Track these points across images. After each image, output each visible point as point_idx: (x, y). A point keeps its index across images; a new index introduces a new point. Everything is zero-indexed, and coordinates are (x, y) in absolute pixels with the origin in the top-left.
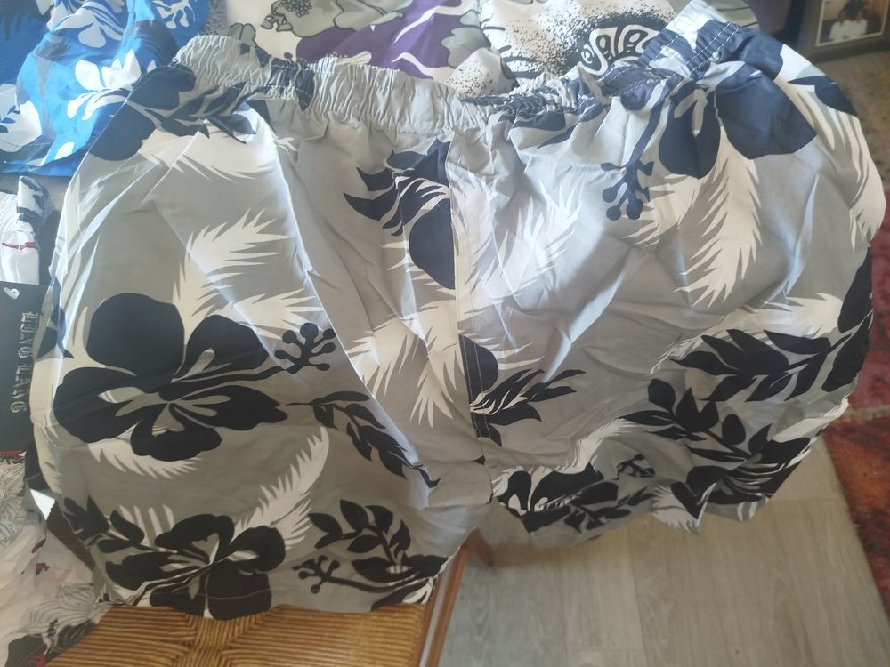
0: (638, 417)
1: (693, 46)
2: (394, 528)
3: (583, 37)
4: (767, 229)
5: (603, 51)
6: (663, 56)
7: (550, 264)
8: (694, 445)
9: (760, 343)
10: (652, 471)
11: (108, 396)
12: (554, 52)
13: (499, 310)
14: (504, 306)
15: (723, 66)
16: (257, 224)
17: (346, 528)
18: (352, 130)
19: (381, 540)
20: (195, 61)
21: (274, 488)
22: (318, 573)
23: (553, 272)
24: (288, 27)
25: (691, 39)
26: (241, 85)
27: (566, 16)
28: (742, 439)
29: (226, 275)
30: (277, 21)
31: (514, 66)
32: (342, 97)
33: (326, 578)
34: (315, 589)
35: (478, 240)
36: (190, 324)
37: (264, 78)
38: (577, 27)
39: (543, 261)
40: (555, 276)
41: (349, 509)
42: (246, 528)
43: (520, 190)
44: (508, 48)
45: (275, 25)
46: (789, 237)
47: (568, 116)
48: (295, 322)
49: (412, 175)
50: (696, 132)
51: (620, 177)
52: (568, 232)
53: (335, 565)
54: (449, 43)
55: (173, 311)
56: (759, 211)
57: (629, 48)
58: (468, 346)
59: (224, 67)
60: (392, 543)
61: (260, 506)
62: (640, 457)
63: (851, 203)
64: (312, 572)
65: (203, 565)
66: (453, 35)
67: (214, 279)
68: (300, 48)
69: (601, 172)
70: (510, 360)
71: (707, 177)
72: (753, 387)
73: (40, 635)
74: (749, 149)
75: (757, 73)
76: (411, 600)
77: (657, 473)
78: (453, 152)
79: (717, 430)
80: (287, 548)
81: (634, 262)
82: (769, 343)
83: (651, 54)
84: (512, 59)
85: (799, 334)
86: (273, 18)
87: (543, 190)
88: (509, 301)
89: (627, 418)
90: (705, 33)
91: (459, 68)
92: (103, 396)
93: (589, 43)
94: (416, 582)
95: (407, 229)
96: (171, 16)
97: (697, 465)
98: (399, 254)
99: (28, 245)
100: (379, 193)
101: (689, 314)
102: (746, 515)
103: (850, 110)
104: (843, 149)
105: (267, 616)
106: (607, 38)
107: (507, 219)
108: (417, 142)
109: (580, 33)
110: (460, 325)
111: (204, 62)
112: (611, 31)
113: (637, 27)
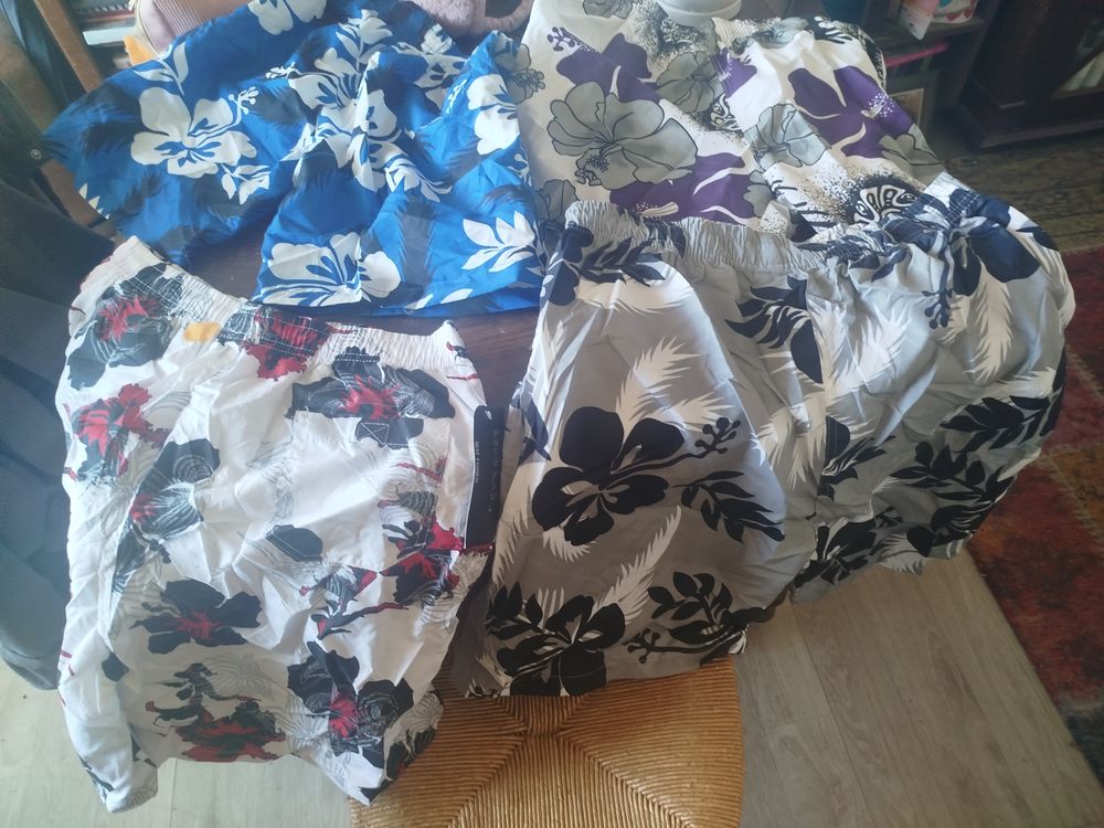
0: (901, 474)
1: (948, 205)
2: (717, 591)
3: (855, 195)
4: (1015, 327)
5: (872, 205)
6: (925, 212)
7: (892, 361)
8: (941, 490)
9: (1006, 405)
10: (900, 519)
11: (567, 490)
12: (836, 206)
13: (857, 396)
14: (860, 392)
15: (971, 220)
16: (672, 347)
17: (677, 596)
18: (724, 273)
19: (703, 604)
20: (591, 223)
21: (630, 566)
22: (644, 645)
23: (894, 365)
24: (598, 182)
25: (946, 201)
26: (629, 240)
27: (837, 178)
28: (982, 479)
29: (663, 387)
30: (588, 177)
31: (809, 218)
32: (711, 248)
33: (651, 648)
34: (643, 659)
35: (834, 347)
36: (628, 427)
37: (645, 234)
38: (848, 187)
39: (886, 359)
40: (895, 368)
41: (681, 580)
42: (601, 607)
43: (860, 312)
44: (805, 204)
45: (587, 180)
46: (1032, 332)
47: (881, 258)
48: (712, 417)
49: (782, 304)
50: (965, 266)
51: (936, 300)
52: (900, 339)
53: (656, 636)
54: (749, 197)
55: (615, 417)
56: (1010, 316)
57: (888, 202)
58: (831, 423)
59: (612, 227)
60: (713, 605)
61: (615, 586)
62: (890, 509)
63: (1059, 307)
64: (638, 645)
65: (566, 646)
66: (749, 191)
67: (653, 391)
69: (924, 297)
70: (859, 431)
71: (974, 295)
72: (996, 438)
73: (401, 742)
74: (1003, 276)
75: (996, 225)
76: (734, 651)
77: (905, 520)
78: (810, 287)
79: (962, 476)
80: (626, 623)
81: (942, 356)
82: (1012, 404)
83: (915, 210)
84: (809, 212)
85: (1033, 397)
86: (584, 174)
87: (877, 311)
88: (863, 388)
89: (892, 475)
90: (955, 197)
91: (764, 217)
92: (564, 489)
93: (861, 200)
94: (734, 636)
95: (787, 344)
97: (941, 506)
98: (785, 361)
99: (474, 376)
100: (750, 318)
101: (972, 388)
102: (953, 553)
103: (1055, 249)
104: (1055, 274)
105: (590, 696)
106: (872, 195)
107: (856, 332)
108: (772, 279)
109: (851, 191)
110: (828, 409)
111: (597, 224)
112: (874, 190)
113: (889, 187)
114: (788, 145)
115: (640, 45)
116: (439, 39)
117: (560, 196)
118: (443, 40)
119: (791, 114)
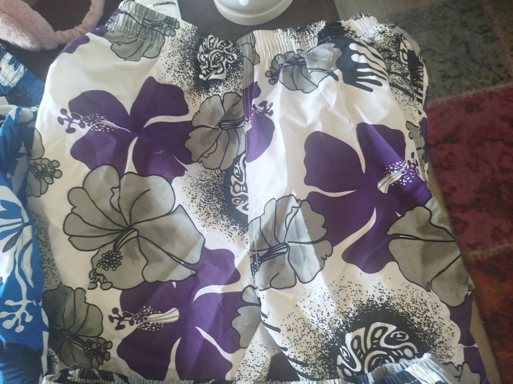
3: (340, 337)
5: (355, 351)
12: (319, 346)
24: (109, 285)
30: (99, 280)
38: (334, 325)
45: (99, 284)
54: (237, 324)
57: (375, 344)
66: (239, 315)
68: (123, 300)
86: (95, 278)
91: (249, 348)
93: (345, 345)
96: (18, 320)
106: (358, 338)
109: (337, 331)
112: (361, 332)
113: (379, 324)
114: (288, 247)
115: (174, 83)
116: (12, 67)
117: (72, 304)
118: (16, 68)
119: (295, 210)
